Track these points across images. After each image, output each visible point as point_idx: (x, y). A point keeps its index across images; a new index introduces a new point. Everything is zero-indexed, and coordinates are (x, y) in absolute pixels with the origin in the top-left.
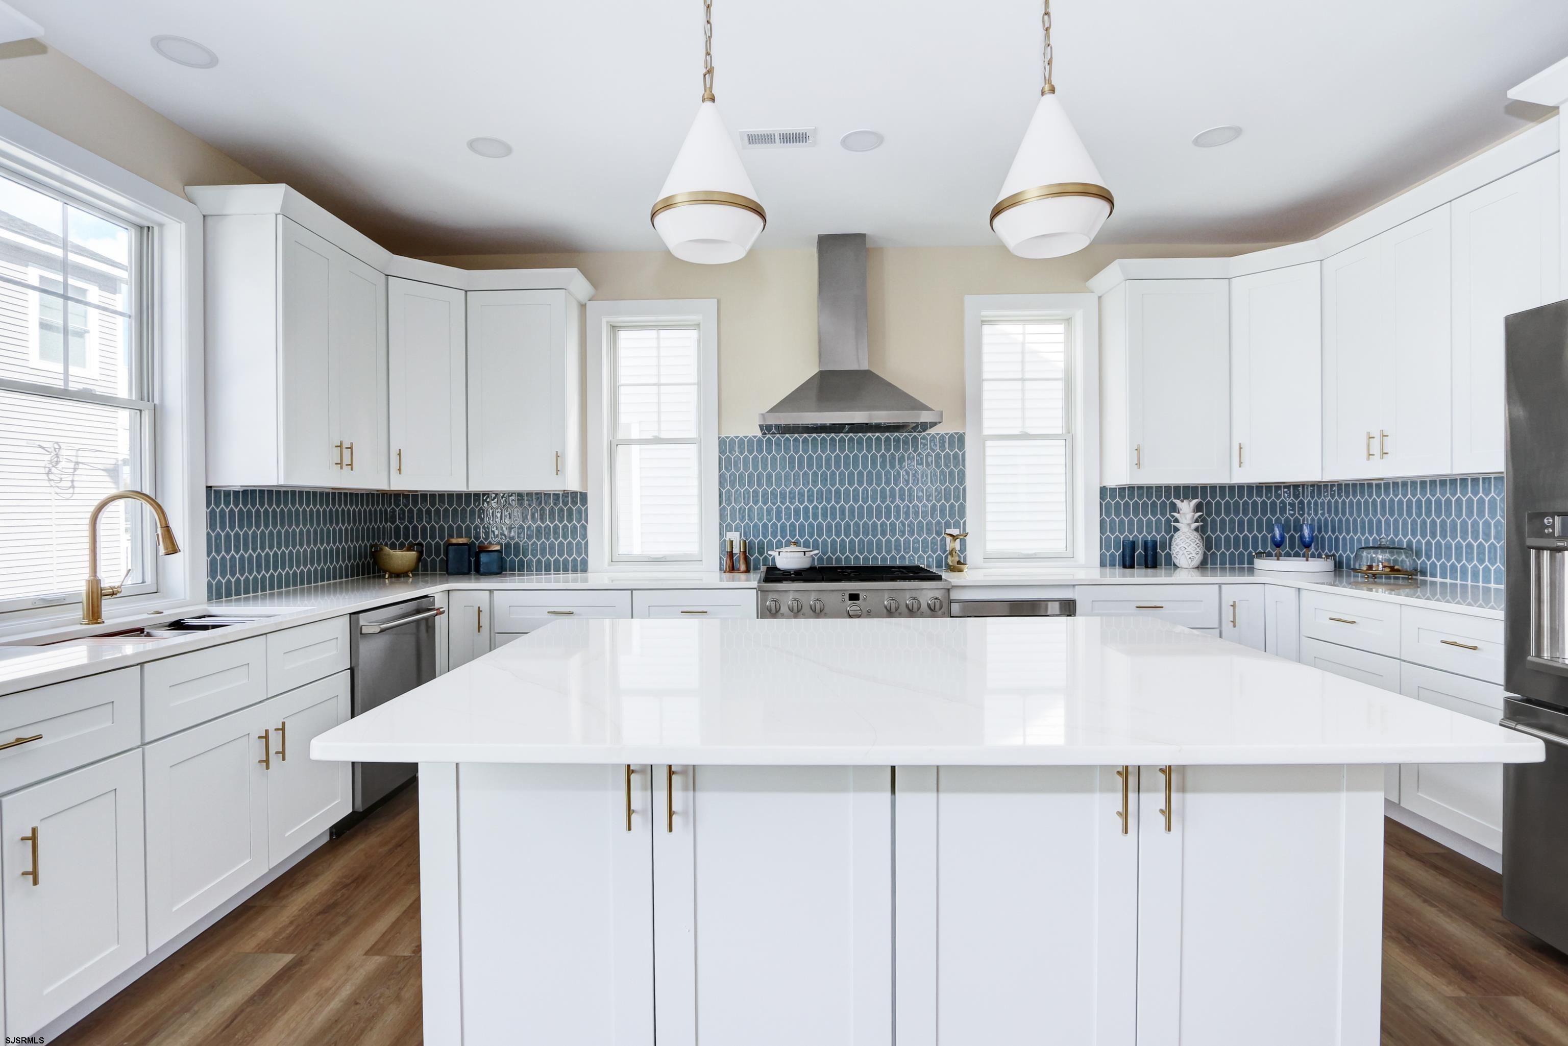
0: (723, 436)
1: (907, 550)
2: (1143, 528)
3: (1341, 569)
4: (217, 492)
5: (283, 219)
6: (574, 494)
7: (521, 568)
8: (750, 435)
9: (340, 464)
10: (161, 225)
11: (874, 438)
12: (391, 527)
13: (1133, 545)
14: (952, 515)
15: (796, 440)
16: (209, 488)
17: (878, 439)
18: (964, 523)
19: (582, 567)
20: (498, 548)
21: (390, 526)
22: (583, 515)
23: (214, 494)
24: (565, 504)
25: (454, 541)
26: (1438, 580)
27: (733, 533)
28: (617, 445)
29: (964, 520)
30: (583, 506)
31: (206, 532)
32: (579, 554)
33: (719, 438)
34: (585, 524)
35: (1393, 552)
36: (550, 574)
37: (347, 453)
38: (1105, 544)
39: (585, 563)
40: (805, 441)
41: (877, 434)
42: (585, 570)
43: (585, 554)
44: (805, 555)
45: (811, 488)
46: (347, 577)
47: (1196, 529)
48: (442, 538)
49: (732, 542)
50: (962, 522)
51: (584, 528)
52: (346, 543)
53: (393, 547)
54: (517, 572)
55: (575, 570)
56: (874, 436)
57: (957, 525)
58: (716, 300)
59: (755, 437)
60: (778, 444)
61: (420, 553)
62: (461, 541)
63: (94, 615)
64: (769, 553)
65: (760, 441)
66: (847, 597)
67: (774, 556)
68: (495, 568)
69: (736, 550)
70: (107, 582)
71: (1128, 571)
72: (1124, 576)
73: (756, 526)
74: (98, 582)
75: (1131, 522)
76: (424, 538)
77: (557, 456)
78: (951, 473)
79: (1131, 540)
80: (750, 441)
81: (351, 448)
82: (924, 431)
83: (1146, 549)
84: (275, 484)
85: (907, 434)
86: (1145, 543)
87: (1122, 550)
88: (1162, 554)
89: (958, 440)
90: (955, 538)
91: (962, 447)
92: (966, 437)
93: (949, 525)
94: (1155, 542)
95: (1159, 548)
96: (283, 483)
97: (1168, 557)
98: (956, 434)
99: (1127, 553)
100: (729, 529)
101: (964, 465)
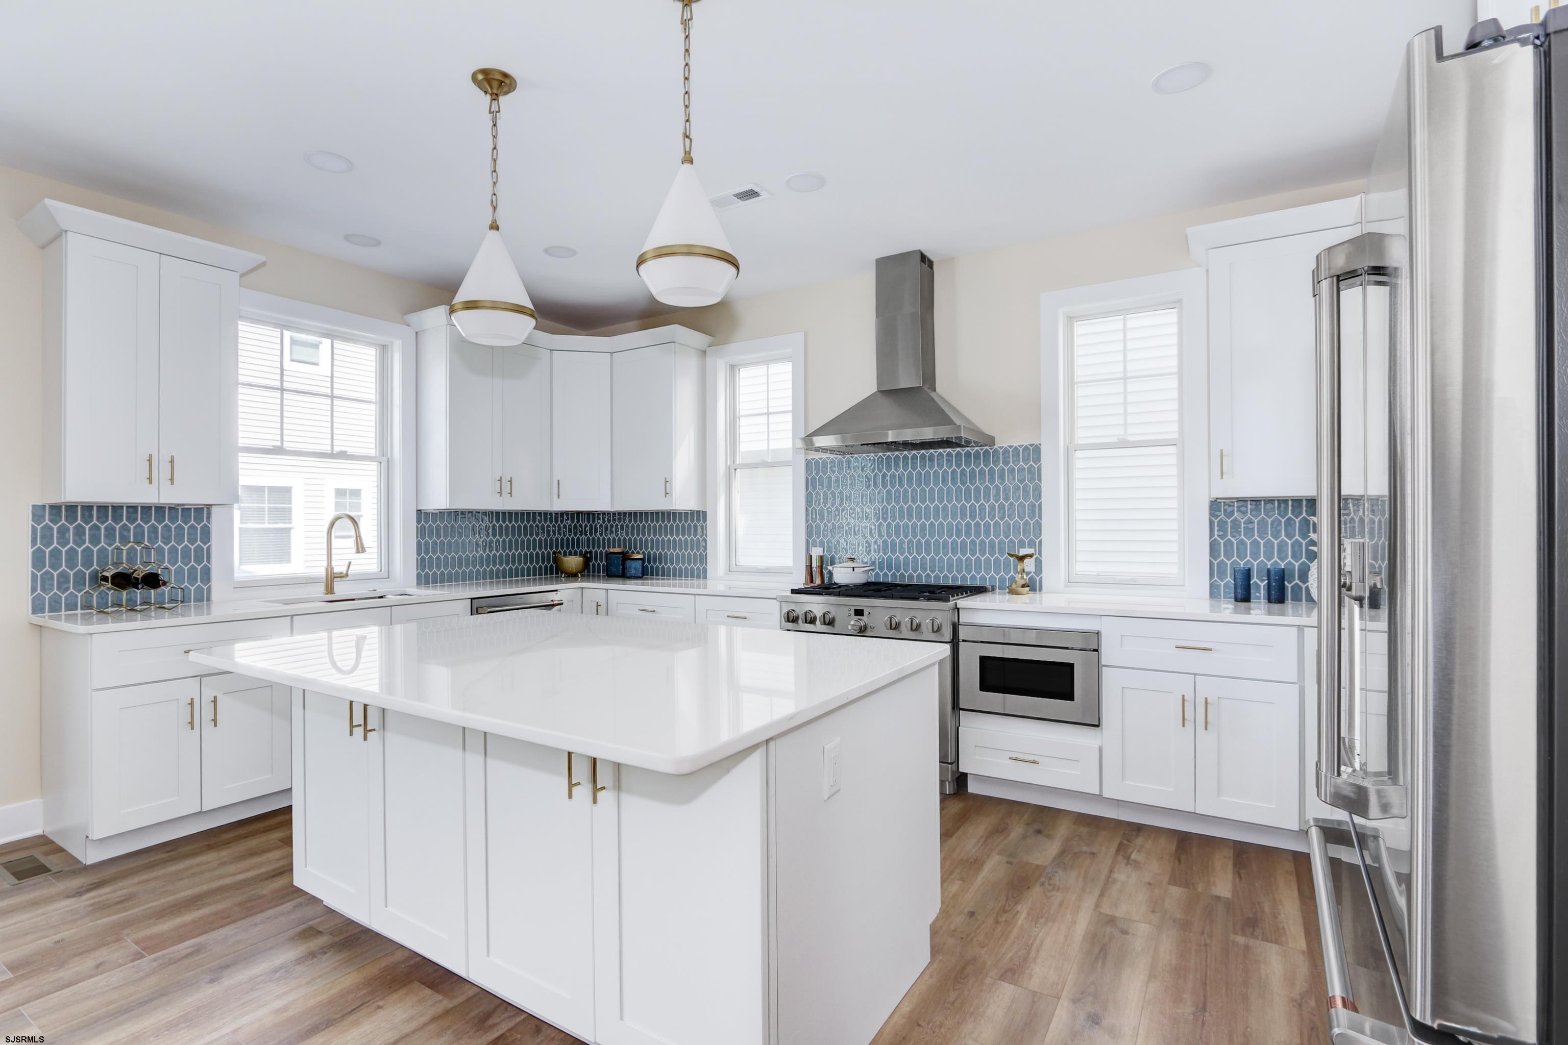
0: (809, 458)
1: (978, 569)
2: (1273, 553)
4: (427, 514)
5: (450, 327)
6: (697, 513)
7: (656, 575)
9: (502, 493)
10: (392, 344)
11: (945, 454)
13: (1247, 573)
14: (1026, 534)
15: (872, 459)
16: (419, 512)
17: (949, 455)
18: (1040, 542)
19: (702, 574)
20: (639, 555)
22: (704, 532)
23: (421, 515)
24: (692, 521)
25: (611, 550)
27: (817, 548)
28: (735, 470)
29: (1040, 539)
30: (704, 523)
31: (416, 541)
32: (701, 564)
33: (806, 459)
34: (707, 537)
36: (682, 580)
37: (506, 485)
38: (1215, 570)
39: (705, 571)
40: (897, 457)
41: (948, 450)
42: (704, 578)
43: (705, 564)
44: (853, 570)
45: (885, 506)
48: (602, 548)
50: (1037, 541)
51: (705, 541)
54: (653, 578)
55: (698, 577)
56: (945, 452)
57: (1032, 544)
58: (803, 333)
59: (836, 458)
61: (590, 563)
62: (617, 550)
63: (330, 589)
65: (840, 462)
66: (853, 613)
68: (637, 572)
69: (814, 565)
70: (339, 568)
71: (1276, 607)
72: (1270, 613)
73: (836, 542)
74: (332, 569)
75: (1255, 544)
78: (1026, 489)
79: (1242, 566)
80: (832, 462)
82: (994, 445)
83: (1269, 579)
84: (444, 507)
85: (978, 448)
86: (1269, 571)
87: (1235, 579)
88: (1289, 586)
89: (1034, 452)
90: (1021, 559)
91: (1038, 459)
92: (1042, 448)
93: (1022, 545)
94: (1283, 570)
95: (1286, 577)
96: (448, 507)
97: (1297, 590)
98: (1031, 445)
99: (1239, 582)
100: (814, 544)
101: (1039, 480)
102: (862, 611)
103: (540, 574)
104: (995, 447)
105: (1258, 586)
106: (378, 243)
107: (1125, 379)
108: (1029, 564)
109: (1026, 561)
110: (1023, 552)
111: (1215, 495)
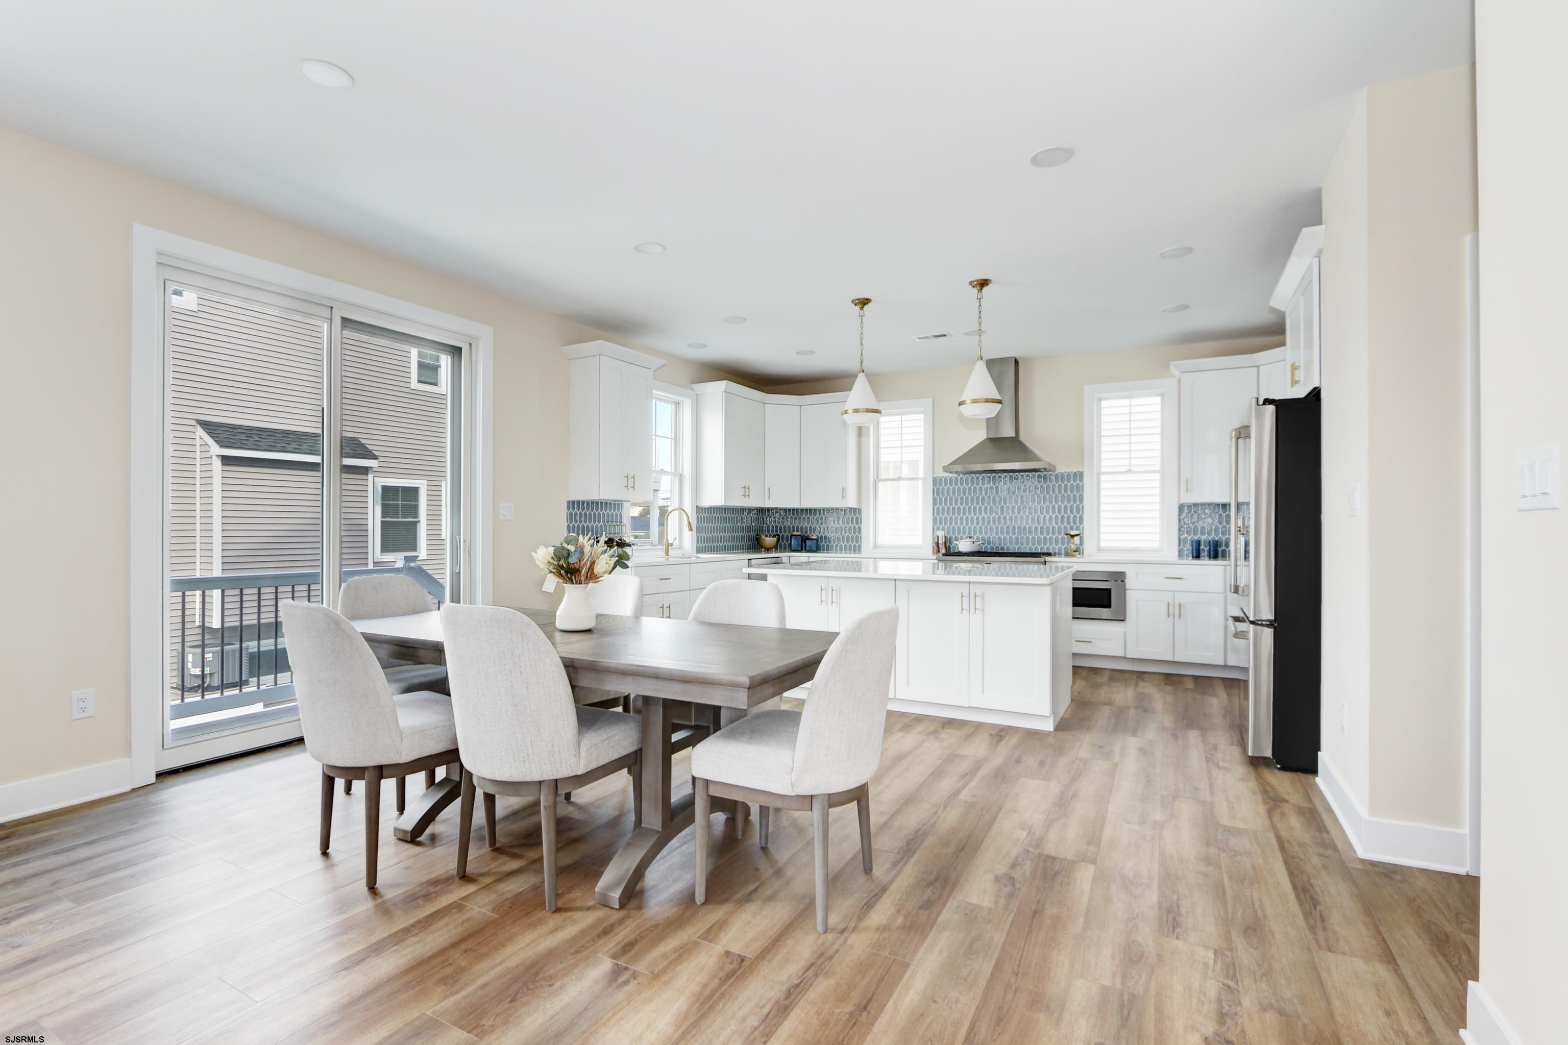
0: (935, 476)
1: (1045, 543)
2: (1211, 532)
4: (700, 508)
5: (725, 394)
6: (855, 509)
7: (828, 550)
9: (744, 495)
10: (683, 402)
12: (765, 526)
13: (1199, 543)
14: (1075, 522)
15: (978, 478)
16: (697, 506)
19: (858, 549)
20: (815, 538)
22: (859, 521)
23: (699, 509)
24: (850, 515)
25: (794, 534)
27: (939, 532)
28: (878, 482)
29: (1082, 525)
30: (860, 516)
32: (857, 542)
33: (933, 477)
34: (860, 526)
36: (842, 553)
37: (747, 490)
38: (1182, 541)
39: (860, 546)
40: (994, 477)
42: (860, 551)
43: (860, 543)
46: (743, 550)
48: (789, 532)
49: (938, 537)
50: (1081, 527)
51: (860, 528)
52: (745, 533)
53: (766, 536)
54: (825, 551)
55: (855, 551)
57: (1078, 529)
58: (932, 399)
59: (953, 476)
60: (967, 481)
61: (778, 540)
62: (798, 533)
63: (667, 553)
64: (955, 542)
65: (956, 479)
67: (959, 544)
68: (814, 549)
69: (940, 542)
73: (953, 528)
74: (668, 541)
75: (1203, 527)
76: (781, 532)
77: (843, 489)
78: (1075, 496)
79: (1196, 539)
80: (951, 479)
81: (749, 488)
82: (1056, 471)
83: (1210, 546)
84: (720, 505)
85: (1045, 473)
86: (1210, 541)
87: (1192, 547)
88: (1220, 550)
89: (1079, 476)
90: (1073, 536)
91: (1081, 480)
92: (1084, 474)
93: (1072, 529)
94: (1217, 541)
95: (1218, 545)
96: (723, 504)
97: (1224, 552)
98: (1078, 472)
99: (1194, 547)
100: (938, 529)
101: (1083, 492)
103: (728, 550)
104: (1057, 472)
105: (1204, 550)
106: (705, 346)
107: (1130, 435)
108: (1077, 539)
109: (1076, 538)
110: (1073, 533)
111: (1182, 502)
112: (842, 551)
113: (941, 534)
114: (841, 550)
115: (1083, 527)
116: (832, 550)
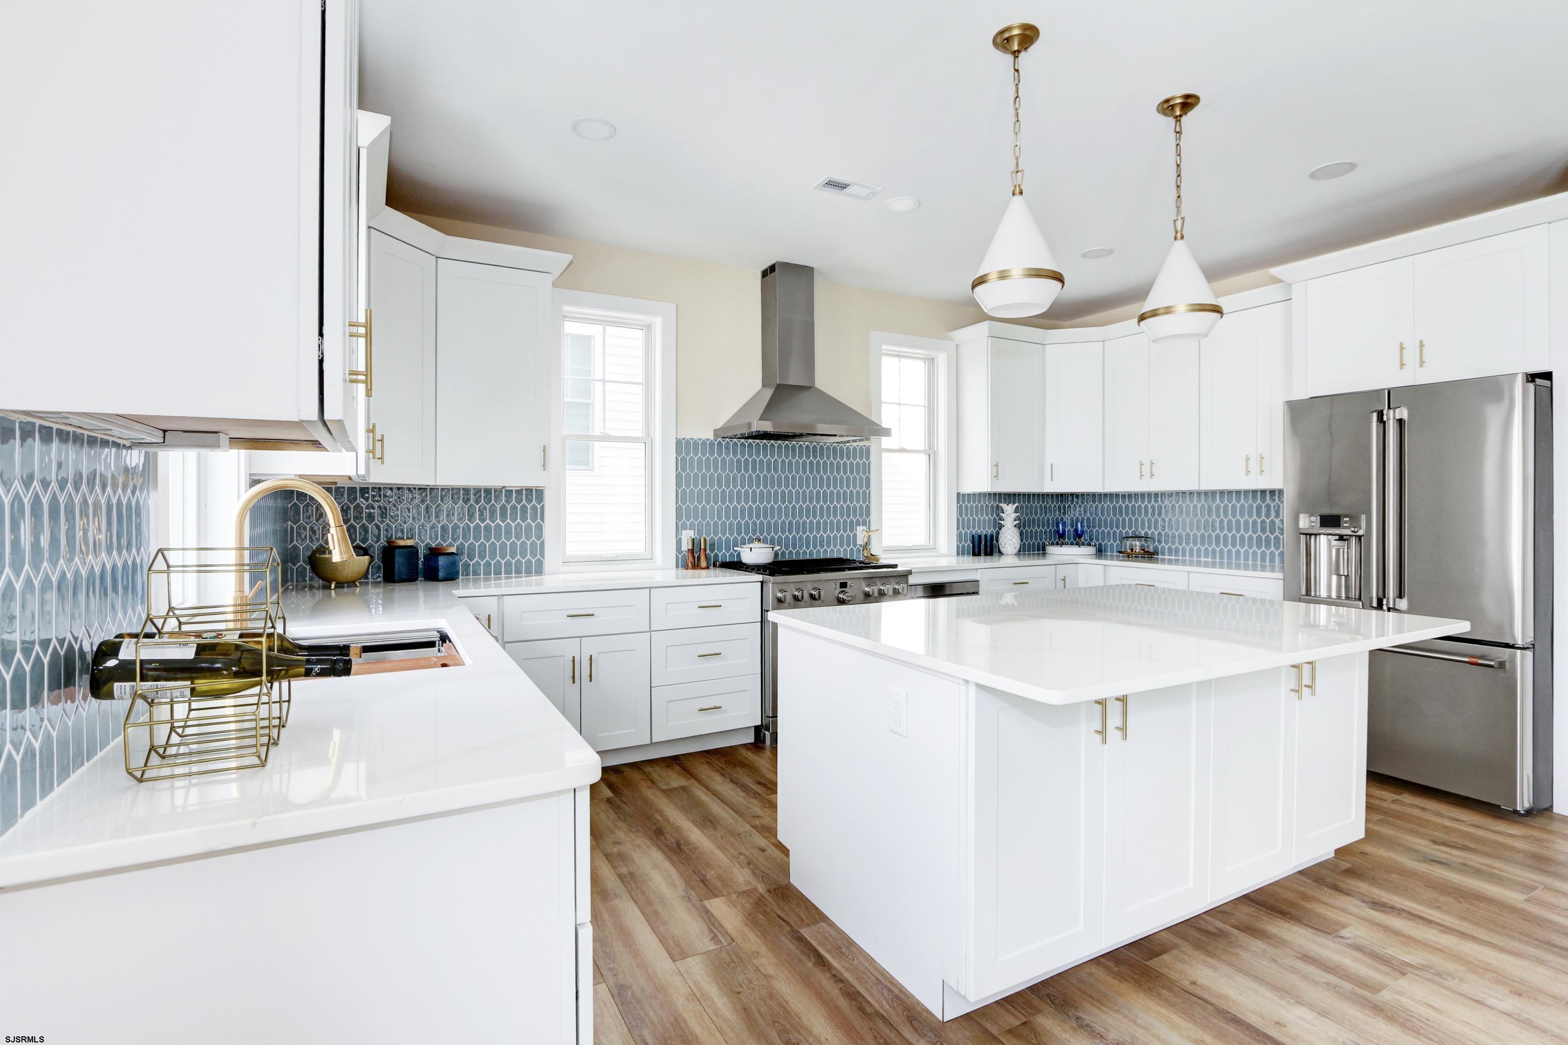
0: (679, 437)
2: (981, 525)
3: (1100, 552)
6: (528, 490)
8: (704, 438)
11: (805, 447)
12: (292, 528)
13: (979, 539)
14: (861, 515)
15: (742, 444)
17: (808, 447)
19: (536, 569)
20: (454, 550)
21: (291, 526)
22: (539, 514)
24: (519, 501)
26: (1167, 557)
27: (688, 531)
29: (869, 518)
30: (539, 504)
32: (534, 554)
33: (676, 438)
34: (541, 523)
35: (1141, 540)
36: (521, 577)
39: (540, 564)
40: (750, 446)
42: (540, 571)
43: (540, 555)
45: (754, 489)
47: (1015, 526)
51: (540, 528)
55: (529, 572)
57: (864, 523)
58: (675, 305)
59: (708, 440)
60: (727, 448)
62: (408, 542)
64: (735, 548)
65: (712, 444)
66: (838, 585)
67: (739, 552)
71: (976, 558)
73: (708, 524)
75: (974, 521)
77: (544, 451)
78: (861, 479)
79: (978, 534)
80: (704, 443)
87: (974, 542)
89: (866, 451)
91: (868, 457)
92: (871, 448)
93: (858, 523)
98: (864, 446)
100: (684, 527)
101: (869, 474)
102: (846, 583)
112: (500, 574)
113: (687, 535)
114: (498, 572)
115: (869, 521)
116: (476, 573)
